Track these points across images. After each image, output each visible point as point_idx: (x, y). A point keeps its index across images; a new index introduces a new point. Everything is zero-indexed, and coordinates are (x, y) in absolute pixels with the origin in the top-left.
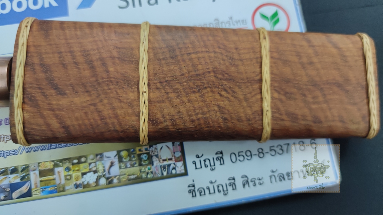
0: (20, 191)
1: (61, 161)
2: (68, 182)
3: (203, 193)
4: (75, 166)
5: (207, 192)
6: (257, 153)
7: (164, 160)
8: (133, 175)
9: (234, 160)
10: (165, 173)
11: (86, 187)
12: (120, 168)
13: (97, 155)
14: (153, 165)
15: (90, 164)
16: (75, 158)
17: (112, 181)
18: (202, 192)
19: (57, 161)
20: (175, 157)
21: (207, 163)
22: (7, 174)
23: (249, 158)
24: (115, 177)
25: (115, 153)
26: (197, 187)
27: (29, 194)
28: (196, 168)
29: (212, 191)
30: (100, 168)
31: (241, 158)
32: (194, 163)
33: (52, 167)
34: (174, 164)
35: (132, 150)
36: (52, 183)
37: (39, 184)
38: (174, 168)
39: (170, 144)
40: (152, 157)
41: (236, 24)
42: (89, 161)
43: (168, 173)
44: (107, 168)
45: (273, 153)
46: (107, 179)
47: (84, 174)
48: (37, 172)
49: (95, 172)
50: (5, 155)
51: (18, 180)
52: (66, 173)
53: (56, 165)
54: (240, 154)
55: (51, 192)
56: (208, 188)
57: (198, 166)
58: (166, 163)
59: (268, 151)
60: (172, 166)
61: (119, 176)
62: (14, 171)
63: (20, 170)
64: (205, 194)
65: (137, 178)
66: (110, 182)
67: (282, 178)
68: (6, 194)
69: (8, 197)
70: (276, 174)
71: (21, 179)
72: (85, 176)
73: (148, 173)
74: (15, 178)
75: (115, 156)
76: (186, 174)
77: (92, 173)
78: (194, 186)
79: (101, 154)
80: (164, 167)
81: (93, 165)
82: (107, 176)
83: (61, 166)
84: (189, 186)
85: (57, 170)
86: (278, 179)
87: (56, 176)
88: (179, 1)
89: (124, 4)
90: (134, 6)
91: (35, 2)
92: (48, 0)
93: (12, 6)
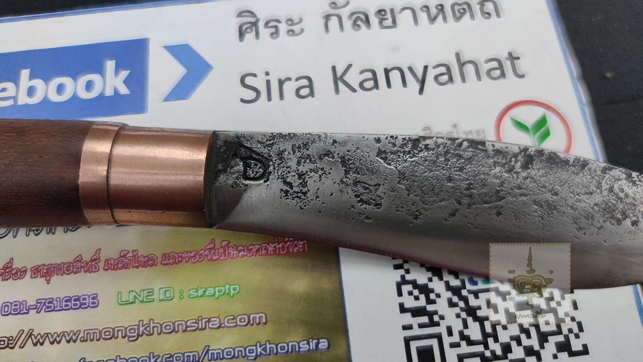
88: (354, 90)
89: (251, 95)
90: (269, 99)
91: (89, 86)
92: (112, 81)
93: (47, 91)
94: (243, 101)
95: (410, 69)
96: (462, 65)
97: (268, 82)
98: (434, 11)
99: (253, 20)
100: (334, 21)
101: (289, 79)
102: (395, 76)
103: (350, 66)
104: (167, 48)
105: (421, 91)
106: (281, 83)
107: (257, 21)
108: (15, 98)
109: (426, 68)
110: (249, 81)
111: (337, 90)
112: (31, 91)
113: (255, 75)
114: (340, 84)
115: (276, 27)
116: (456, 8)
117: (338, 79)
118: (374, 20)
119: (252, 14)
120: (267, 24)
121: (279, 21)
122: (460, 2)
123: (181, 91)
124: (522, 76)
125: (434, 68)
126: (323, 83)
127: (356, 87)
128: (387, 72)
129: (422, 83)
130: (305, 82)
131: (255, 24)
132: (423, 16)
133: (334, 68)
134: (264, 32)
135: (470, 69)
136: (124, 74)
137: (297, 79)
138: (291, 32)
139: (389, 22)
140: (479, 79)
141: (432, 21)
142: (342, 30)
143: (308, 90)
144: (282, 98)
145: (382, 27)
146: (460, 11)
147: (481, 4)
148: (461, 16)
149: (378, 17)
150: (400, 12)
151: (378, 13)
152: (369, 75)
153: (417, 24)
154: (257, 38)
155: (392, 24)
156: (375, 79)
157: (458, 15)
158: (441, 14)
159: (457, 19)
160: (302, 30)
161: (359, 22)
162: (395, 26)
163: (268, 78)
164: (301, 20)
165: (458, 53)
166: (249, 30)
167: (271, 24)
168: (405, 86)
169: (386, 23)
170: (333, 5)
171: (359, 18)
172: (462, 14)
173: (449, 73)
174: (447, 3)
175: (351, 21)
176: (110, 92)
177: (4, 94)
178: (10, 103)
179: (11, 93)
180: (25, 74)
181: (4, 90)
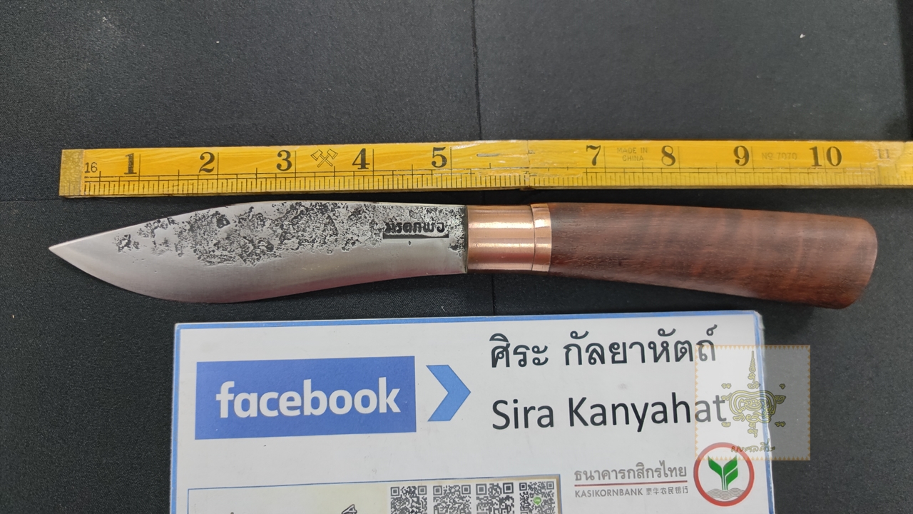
41: (669, 473)
88: (585, 424)
89: (502, 421)
90: (517, 426)
91: (366, 401)
92: (385, 399)
93: (329, 403)
94: (495, 426)
95: (633, 406)
96: (675, 406)
97: (516, 410)
98: (659, 349)
99: (504, 344)
100: (574, 352)
101: (533, 408)
102: (620, 411)
103: (584, 399)
104: (427, 366)
105: (640, 430)
106: (526, 411)
107: (508, 346)
108: (301, 408)
109: (646, 405)
110: (500, 407)
111: (572, 424)
112: (315, 403)
113: (505, 403)
114: (575, 417)
115: (524, 354)
116: (680, 346)
117: (574, 412)
118: (608, 355)
119: (505, 339)
120: (515, 352)
121: (527, 348)
122: (683, 341)
123: (445, 412)
125: (653, 405)
126: (562, 415)
127: (588, 421)
128: (614, 408)
129: (641, 421)
130: (546, 412)
131: (506, 349)
132: (649, 354)
133: (571, 400)
134: (515, 359)
135: (681, 409)
136: (395, 392)
137: (540, 409)
138: (537, 362)
139: (619, 357)
140: (689, 420)
141: (656, 359)
142: (580, 363)
143: (548, 419)
144: (526, 426)
145: (614, 362)
146: (684, 350)
147: (700, 343)
148: (682, 357)
149: (611, 351)
150: (631, 347)
151: (612, 346)
152: (599, 410)
153: (643, 361)
154: (508, 365)
155: (622, 359)
156: (604, 414)
157: (680, 354)
158: (665, 352)
159: (678, 359)
160: (547, 360)
161: (595, 355)
162: (625, 361)
163: (516, 405)
164: (546, 348)
165: (674, 395)
166: (500, 355)
167: (520, 350)
168: (627, 422)
169: (618, 358)
170: (574, 335)
171: (595, 351)
172: (683, 354)
173: (665, 412)
174: (672, 341)
175: (588, 354)
176: (383, 409)
177: (291, 404)
178: (297, 413)
179: (297, 403)
180: (307, 384)
181: (291, 399)
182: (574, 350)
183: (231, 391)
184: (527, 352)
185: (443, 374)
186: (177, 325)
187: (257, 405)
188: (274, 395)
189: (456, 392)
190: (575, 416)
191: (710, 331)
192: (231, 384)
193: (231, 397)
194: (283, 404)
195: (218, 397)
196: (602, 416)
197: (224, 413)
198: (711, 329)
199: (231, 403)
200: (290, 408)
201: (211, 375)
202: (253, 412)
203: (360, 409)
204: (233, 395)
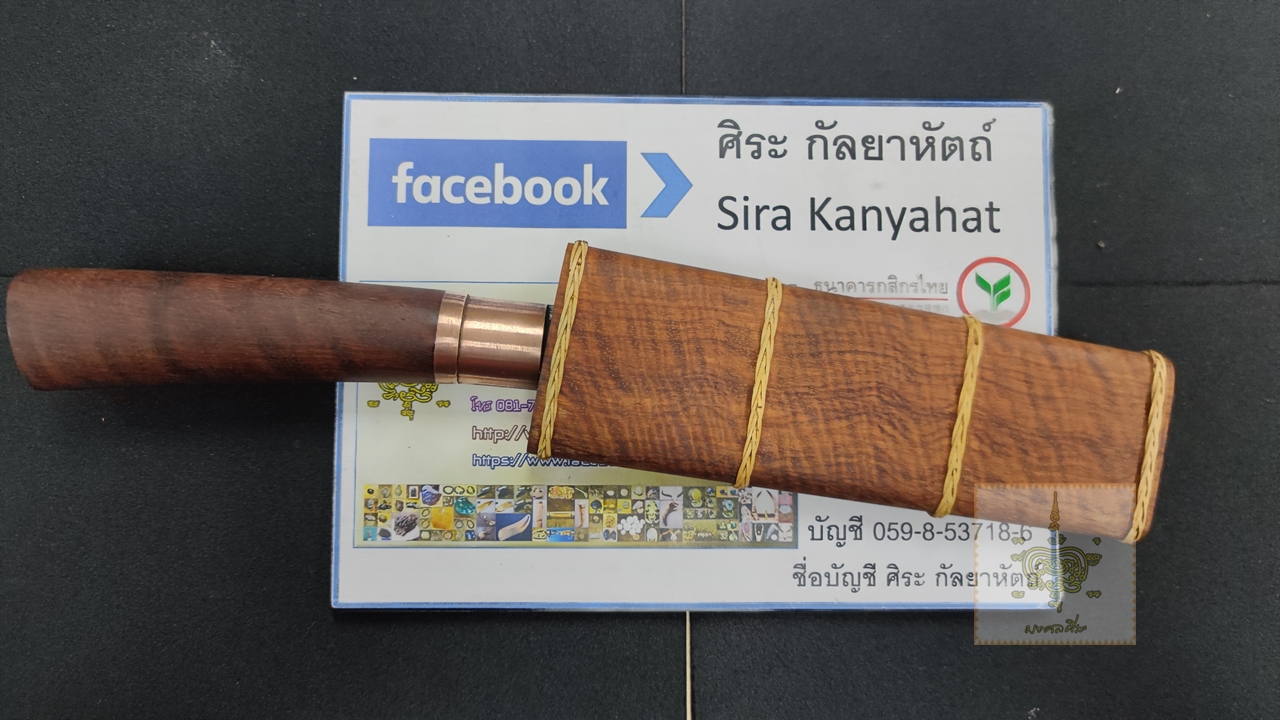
0: (513, 529)
1: (586, 489)
2: (595, 525)
3: (817, 583)
4: (608, 500)
5: (825, 580)
6: (922, 531)
7: (761, 516)
8: (704, 532)
9: (879, 536)
10: (759, 538)
11: (624, 539)
12: (685, 516)
13: (648, 489)
14: (741, 520)
15: (634, 502)
16: (611, 488)
17: (669, 535)
18: (816, 579)
19: (579, 487)
20: (780, 512)
21: (833, 532)
22: (494, 497)
23: (907, 536)
24: (675, 530)
25: (680, 490)
26: (809, 571)
27: (526, 535)
28: (813, 539)
29: (833, 582)
30: (652, 511)
31: (893, 534)
32: (811, 528)
33: (570, 497)
34: (777, 525)
35: (709, 489)
36: (567, 525)
37: (545, 522)
38: (776, 532)
39: (775, 492)
40: (741, 505)
41: (927, 289)
42: (634, 497)
43: (763, 538)
44: (662, 514)
45: (950, 534)
46: (661, 531)
47: (622, 517)
48: (545, 502)
49: (641, 517)
50: (493, 464)
51: (510, 510)
52: (593, 511)
53: (578, 495)
54: (892, 527)
55: (564, 538)
56: (828, 575)
57: (817, 535)
58: (762, 521)
59: (943, 530)
60: (773, 527)
61: (681, 530)
62: (506, 493)
63: (516, 493)
64: (820, 585)
65: (710, 538)
66: (664, 535)
67: (958, 579)
68: (489, 529)
69: (491, 537)
70: (948, 572)
71: (516, 510)
72: (623, 521)
73: (730, 533)
74: (505, 505)
75: (679, 496)
76: (794, 544)
77: (636, 517)
78: (804, 567)
79: (657, 489)
80: (759, 527)
81: (640, 504)
82: (662, 526)
83: (584, 498)
84: (795, 567)
85: (578, 502)
86: (950, 580)
87: (576, 513)
88: (830, 228)
89: (729, 221)
90: (746, 227)
91: (567, 191)
92: (591, 190)
93: (523, 191)
94: (720, 226)
95: (888, 209)
96: (939, 212)
97: (746, 208)
98: (923, 145)
99: (735, 132)
100: (819, 145)
101: (767, 207)
102: (872, 216)
103: (828, 200)
104: (643, 154)
105: (894, 238)
106: (759, 211)
107: (740, 133)
108: (492, 196)
109: (904, 210)
110: (727, 204)
111: (813, 228)
112: (508, 190)
113: (734, 199)
114: (817, 220)
115: (759, 144)
116: (948, 143)
117: (815, 213)
118: (860, 150)
119: (736, 126)
120: (748, 142)
121: (763, 138)
122: (952, 136)
123: (661, 207)
124: (998, 231)
125: (913, 210)
126: (801, 216)
127: (832, 224)
128: (865, 211)
129: (896, 228)
130: (783, 213)
131: (737, 138)
132: (910, 150)
133: (813, 200)
134: (746, 150)
135: (946, 217)
136: (603, 182)
137: (775, 209)
138: (774, 155)
139: (874, 153)
140: (954, 230)
141: (919, 157)
142: (826, 157)
143: (784, 220)
144: (758, 228)
145: (867, 158)
146: (951, 148)
147: (974, 141)
148: (950, 155)
149: (864, 145)
150: (889, 141)
151: (865, 140)
152: (846, 213)
153: (903, 158)
154: (738, 156)
155: (877, 155)
156: (852, 218)
157: (948, 152)
158: (930, 149)
159: (945, 158)
160: (785, 152)
161: (844, 149)
162: (880, 158)
163: (746, 203)
164: (785, 138)
165: (938, 199)
166: (730, 145)
167: (754, 140)
168: (880, 229)
169: (872, 153)
170: (820, 125)
171: (844, 144)
172: (952, 152)
173: (926, 219)
174: (939, 136)
175: (836, 147)
176: (588, 201)
177: (480, 190)
178: (486, 200)
179: (487, 189)
180: (499, 168)
181: (479, 185)
182: (819, 143)
183: (409, 172)
184: (762, 142)
185: (661, 163)
186: (347, 95)
187: (440, 189)
188: (460, 179)
189: (675, 185)
190: (817, 218)
191: (987, 127)
192: (410, 165)
193: (410, 179)
194: (471, 190)
195: (395, 179)
196: (849, 221)
197: (401, 198)
198: (989, 124)
199: (409, 187)
200: (477, 195)
201: (386, 154)
202: (434, 198)
203: (561, 199)
204: (411, 178)
